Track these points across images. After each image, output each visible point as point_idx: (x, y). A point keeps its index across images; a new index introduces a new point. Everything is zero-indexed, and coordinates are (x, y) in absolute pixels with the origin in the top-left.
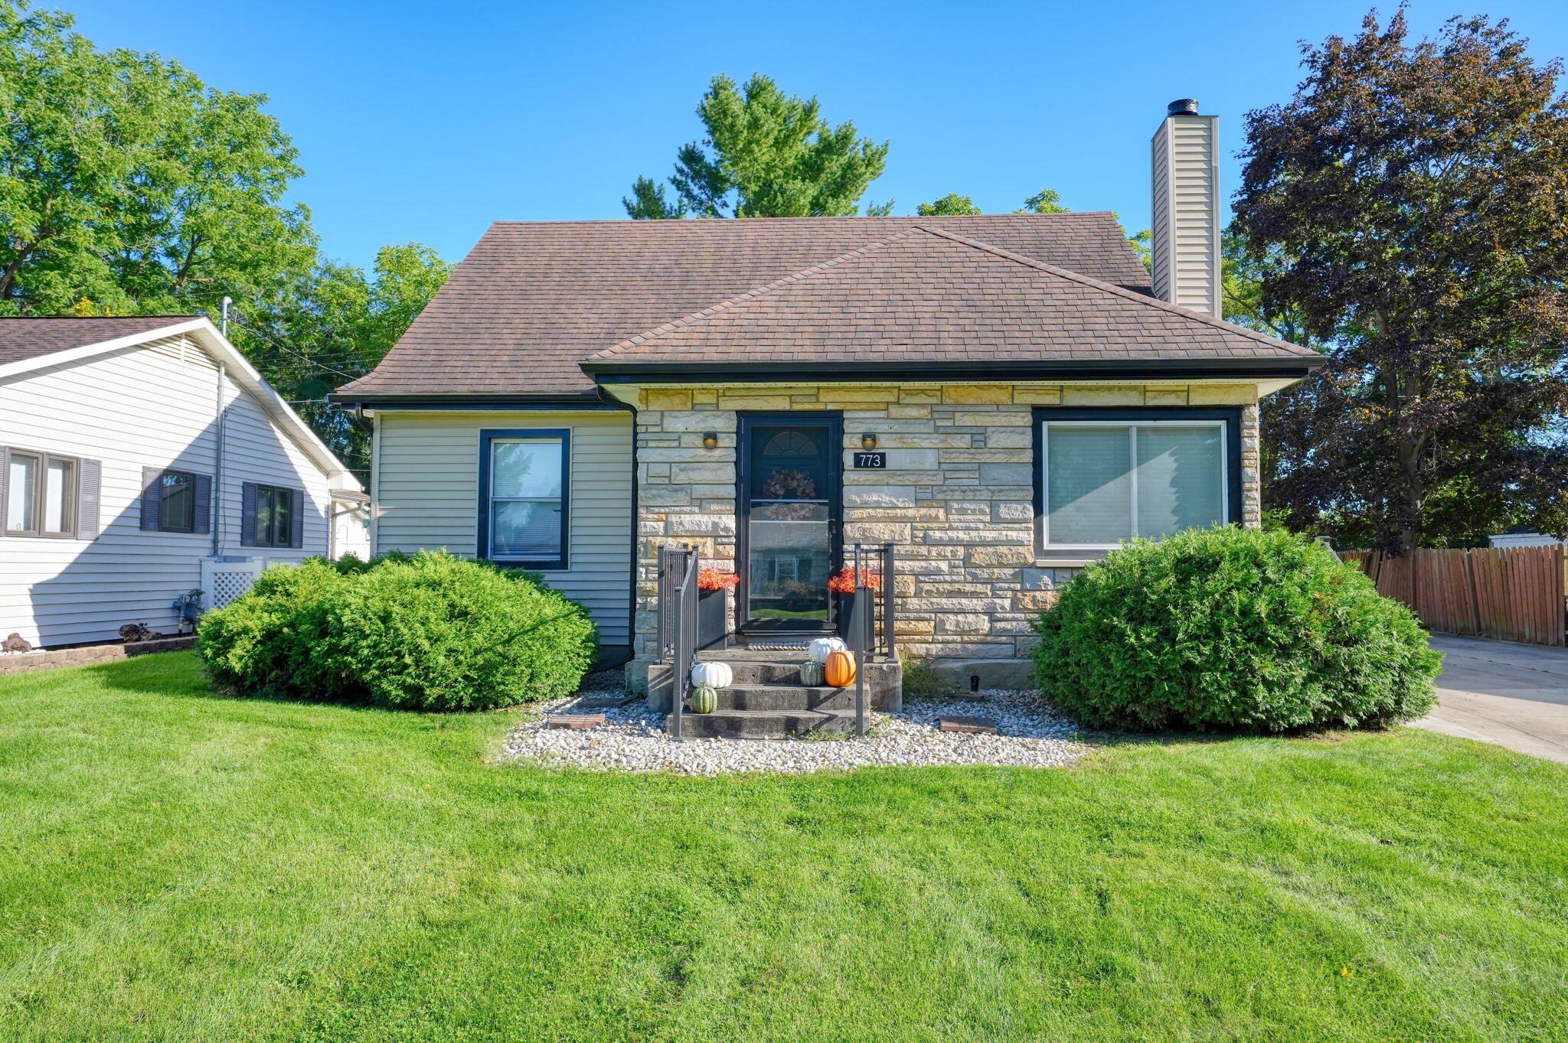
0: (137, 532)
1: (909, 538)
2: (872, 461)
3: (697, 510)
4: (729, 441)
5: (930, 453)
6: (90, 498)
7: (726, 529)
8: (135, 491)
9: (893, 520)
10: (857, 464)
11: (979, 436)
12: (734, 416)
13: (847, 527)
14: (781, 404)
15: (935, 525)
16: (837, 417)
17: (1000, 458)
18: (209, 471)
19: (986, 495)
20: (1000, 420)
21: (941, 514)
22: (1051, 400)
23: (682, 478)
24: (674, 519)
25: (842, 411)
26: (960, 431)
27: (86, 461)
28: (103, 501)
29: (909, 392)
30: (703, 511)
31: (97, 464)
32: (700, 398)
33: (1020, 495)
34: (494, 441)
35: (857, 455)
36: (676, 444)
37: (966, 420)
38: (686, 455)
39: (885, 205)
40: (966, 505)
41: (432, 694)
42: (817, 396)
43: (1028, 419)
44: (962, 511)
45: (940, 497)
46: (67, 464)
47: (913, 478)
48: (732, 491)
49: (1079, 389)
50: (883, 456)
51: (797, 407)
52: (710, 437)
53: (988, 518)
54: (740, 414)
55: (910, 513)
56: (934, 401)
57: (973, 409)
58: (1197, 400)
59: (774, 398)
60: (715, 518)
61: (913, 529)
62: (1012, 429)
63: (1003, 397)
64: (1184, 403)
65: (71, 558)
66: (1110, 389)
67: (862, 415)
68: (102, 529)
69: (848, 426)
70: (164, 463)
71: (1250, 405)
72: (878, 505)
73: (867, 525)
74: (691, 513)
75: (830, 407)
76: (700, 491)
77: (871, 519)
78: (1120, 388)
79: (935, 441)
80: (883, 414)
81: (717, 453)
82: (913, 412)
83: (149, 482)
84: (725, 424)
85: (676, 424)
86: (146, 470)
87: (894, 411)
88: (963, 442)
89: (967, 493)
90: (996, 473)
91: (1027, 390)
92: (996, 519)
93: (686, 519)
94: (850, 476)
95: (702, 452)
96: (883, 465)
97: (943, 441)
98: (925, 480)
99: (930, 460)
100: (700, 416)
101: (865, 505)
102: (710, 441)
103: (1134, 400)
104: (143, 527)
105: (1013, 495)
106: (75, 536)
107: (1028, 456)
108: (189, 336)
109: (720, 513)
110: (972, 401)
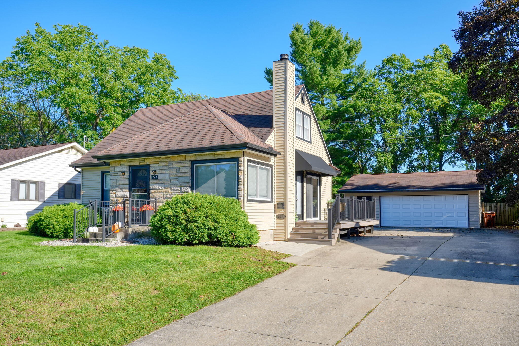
0: (58, 199)
1: (163, 197)
2: (155, 177)
3: (121, 191)
4: (127, 173)
5: (167, 174)
6: (42, 191)
7: (126, 196)
8: (56, 189)
9: (160, 192)
10: (152, 178)
11: (178, 169)
12: (128, 167)
13: (150, 195)
14: (137, 163)
15: (168, 194)
16: (148, 166)
17: (182, 175)
18: (80, 183)
19: (179, 185)
20: (182, 165)
21: (169, 191)
22: (193, 159)
23: (118, 183)
24: (117, 193)
25: (149, 164)
26: (173, 168)
27: (41, 182)
28: (46, 192)
29: (163, 159)
30: (123, 191)
31: (44, 183)
32: (122, 163)
33: (186, 185)
34: (105, 174)
35: (152, 176)
36: (117, 175)
37: (175, 165)
38: (119, 177)
39: (362, 63)
40: (175, 188)
41: (55, 234)
42: (145, 161)
43: (188, 164)
44: (174, 190)
45: (169, 186)
46: (36, 183)
47: (163, 182)
48: (128, 186)
49: (199, 155)
50: (157, 175)
51: (141, 164)
52: (123, 172)
53: (179, 192)
54: (130, 166)
55: (163, 191)
56: (168, 160)
57: (177, 162)
58: (227, 156)
59: (136, 162)
60: (124, 193)
61: (164, 195)
62: (185, 167)
63: (182, 158)
64: (224, 158)
65: (37, 206)
66: (206, 155)
67: (154, 165)
68: (46, 199)
69: (151, 168)
70: (65, 181)
71: (240, 157)
72: (156, 189)
73: (154, 194)
74: (120, 192)
75: (147, 163)
76: (121, 186)
77: (155, 192)
78: (209, 154)
79: (168, 171)
80: (157, 165)
81: (125, 176)
82: (164, 164)
83: (60, 186)
84: (126, 169)
85: (117, 170)
86: (59, 183)
87: (160, 164)
88: (174, 171)
89: (175, 184)
90: (181, 179)
91: (188, 156)
92: (181, 192)
93: (119, 193)
94: (151, 181)
95: (122, 176)
96: (157, 178)
97: (170, 171)
98: (166, 182)
99: (167, 177)
100: (121, 167)
101: (153, 189)
102: (123, 174)
103: (211, 157)
104: (59, 198)
105: (185, 185)
106: (38, 200)
107: (189, 174)
108: (72, 147)
109: (125, 192)
110: (176, 160)
